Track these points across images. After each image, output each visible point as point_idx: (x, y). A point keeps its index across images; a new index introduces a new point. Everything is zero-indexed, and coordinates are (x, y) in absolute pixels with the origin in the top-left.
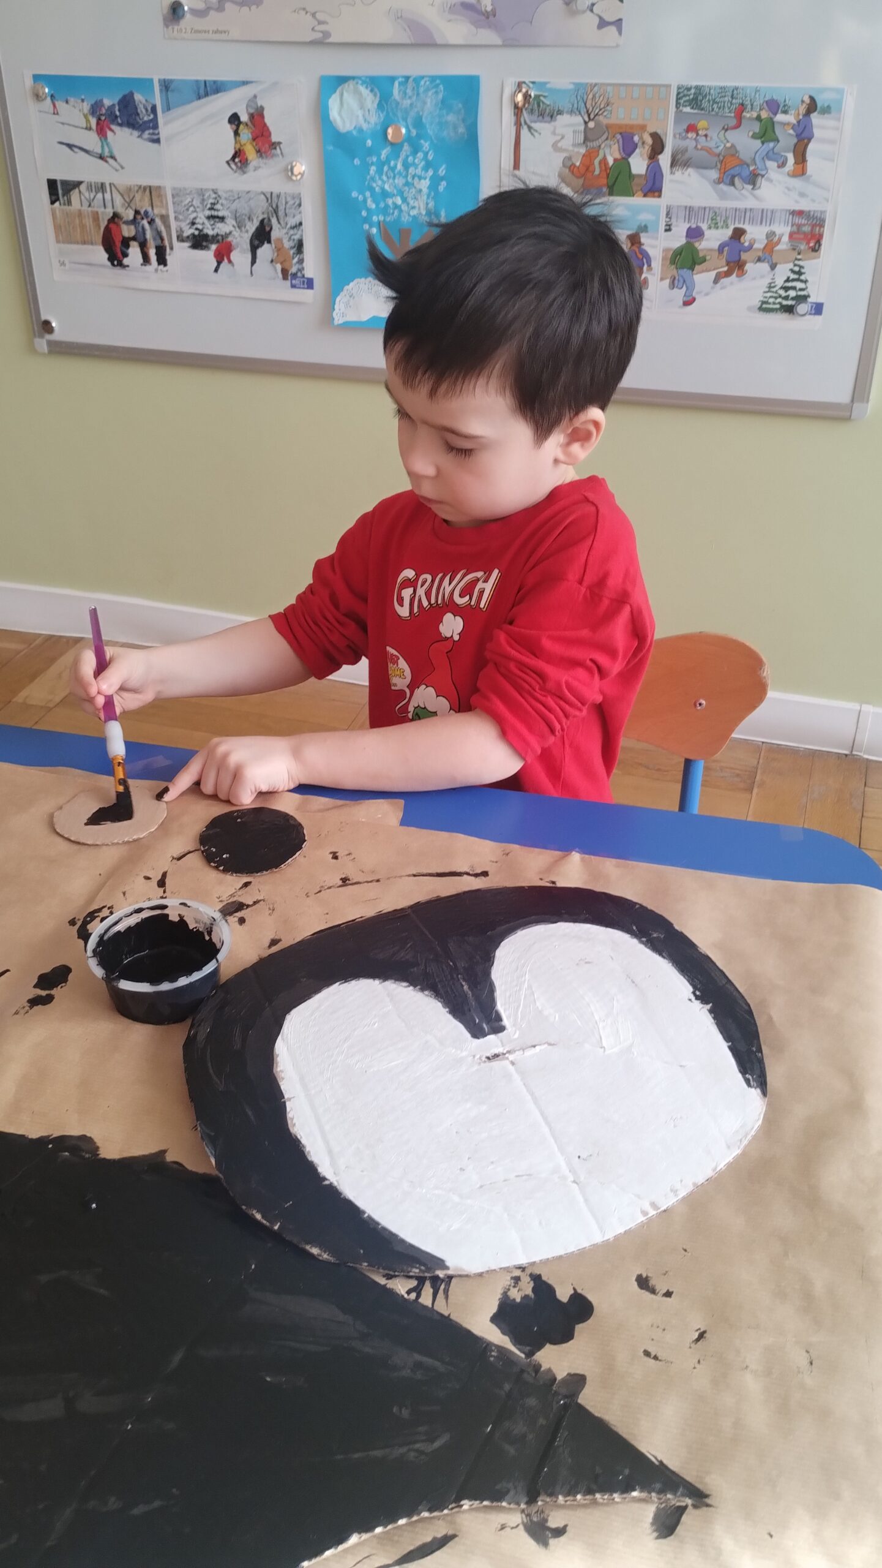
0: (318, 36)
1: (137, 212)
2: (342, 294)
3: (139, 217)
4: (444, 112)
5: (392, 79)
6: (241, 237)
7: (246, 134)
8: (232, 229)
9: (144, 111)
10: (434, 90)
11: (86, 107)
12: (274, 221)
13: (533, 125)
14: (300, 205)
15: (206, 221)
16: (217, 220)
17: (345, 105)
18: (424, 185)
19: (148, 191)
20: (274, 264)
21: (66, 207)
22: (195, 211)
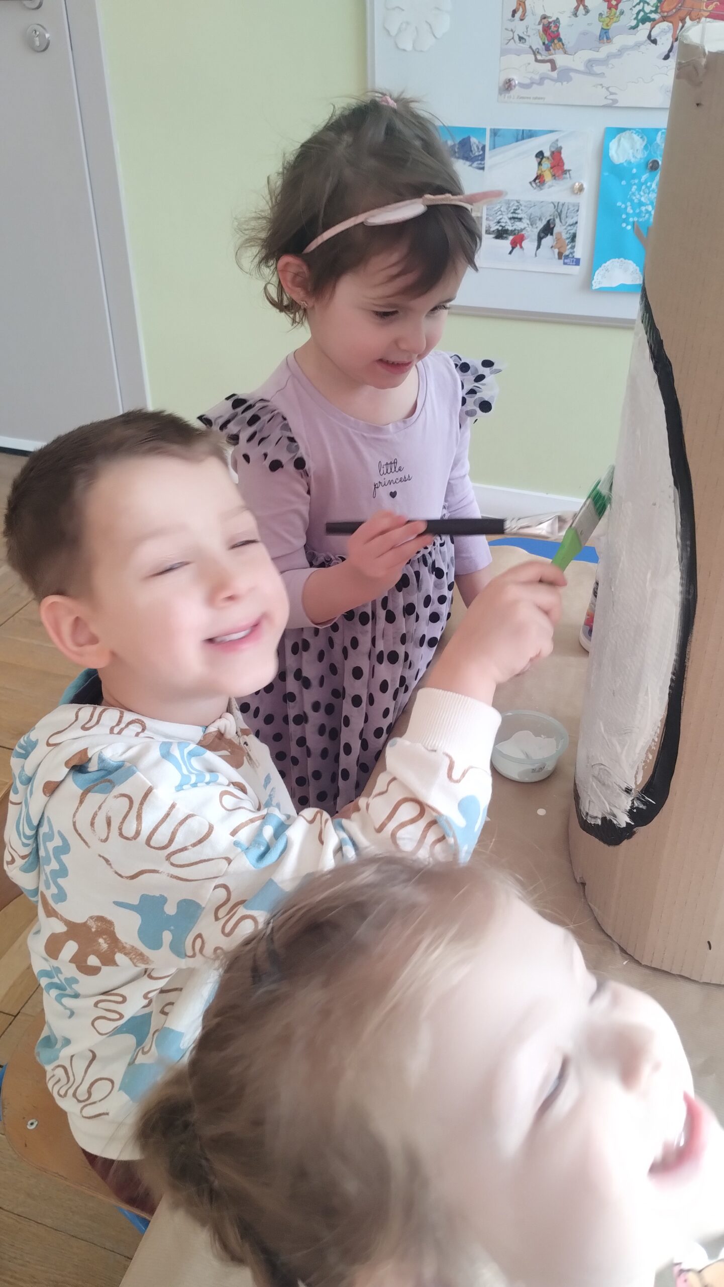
2: (600, 269)
5: (657, 130)
6: (532, 231)
7: (546, 164)
8: (527, 226)
9: (476, 149)
12: (557, 221)
14: (578, 211)
15: (508, 221)
16: (516, 220)
17: (621, 147)
20: (553, 248)
22: (502, 214)
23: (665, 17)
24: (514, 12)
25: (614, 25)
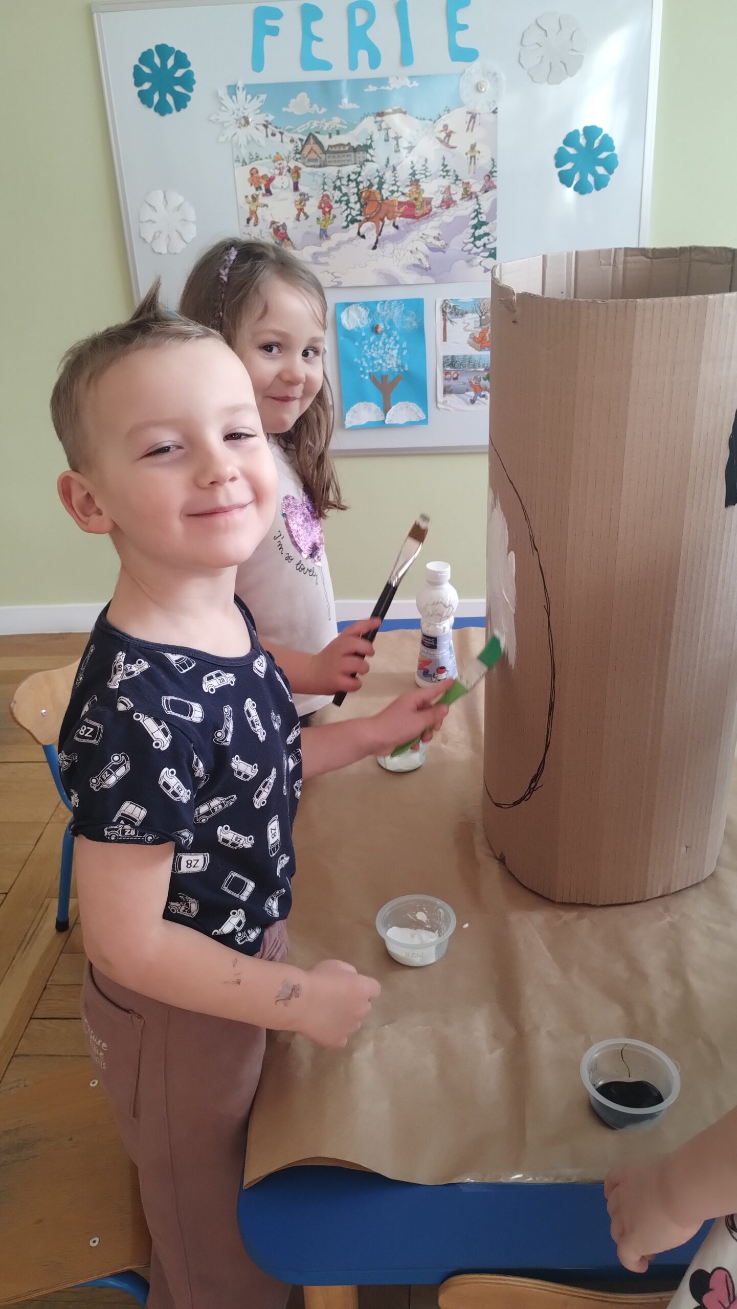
0: (334, 283)
2: (349, 411)
4: (404, 316)
5: (377, 303)
10: (399, 307)
13: (452, 320)
17: (350, 317)
18: (395, 352)
23: (369, 218)
24: (248, 220)
25: (330, 226)
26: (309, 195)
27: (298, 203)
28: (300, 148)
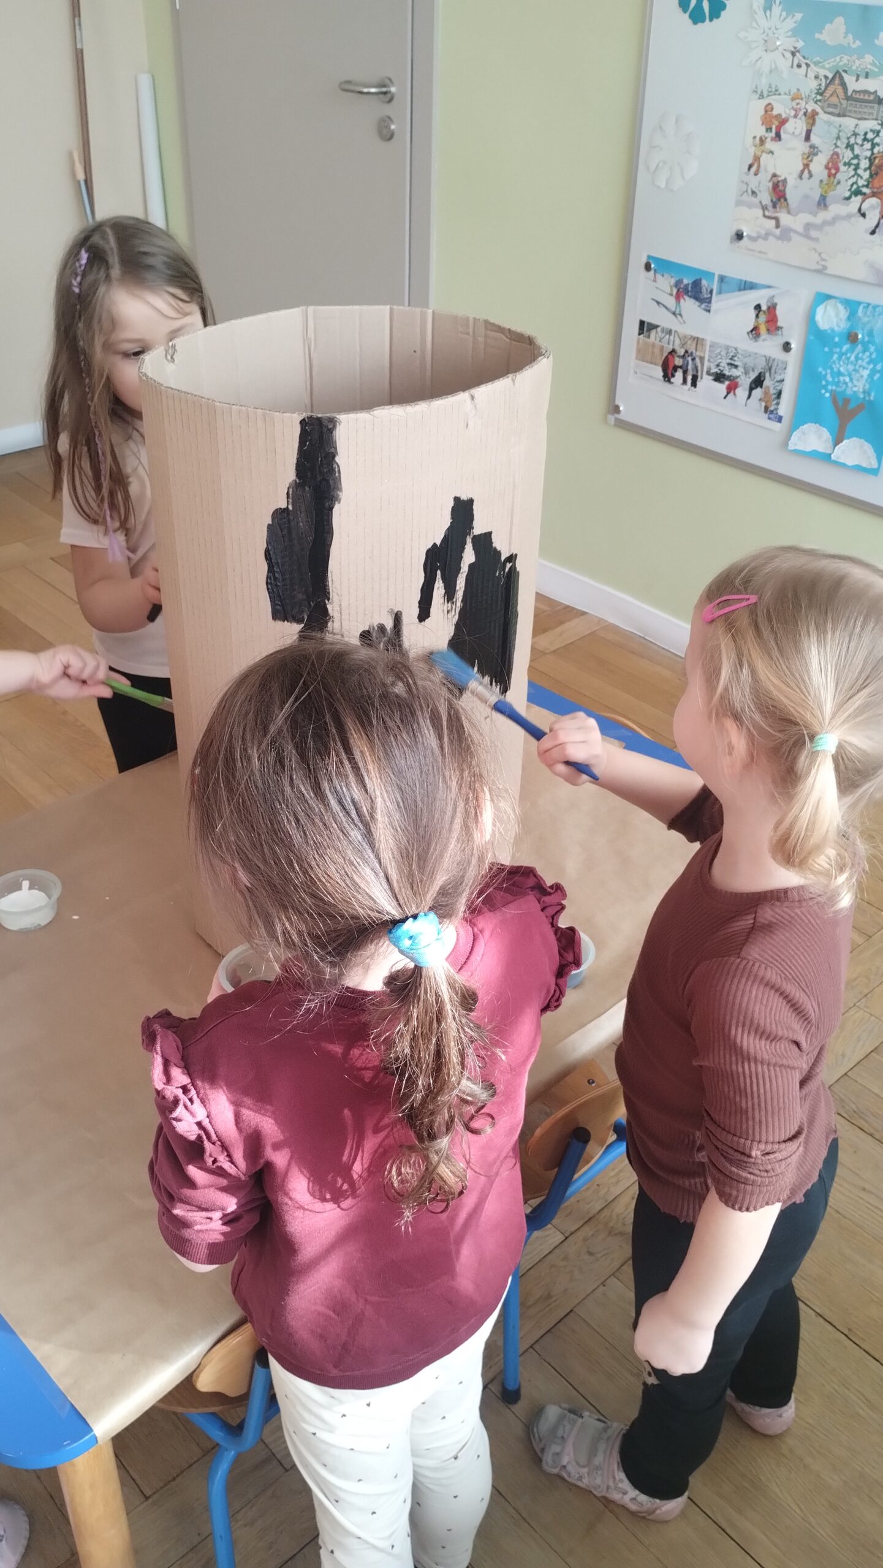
0: (820, 267)
1: (686, 352)
2: (798, 430)
3: (687, 355)
5: (859, 303)
7: (763, 318)
9: (705, 291)
11: (673, 281)
12: (767, 375)
14: (785, 369)
15: (726, 366)
17: (826, 314)
18: (866, 373)
19: (695, 341)
20: (761, 401)
21: (647, 340)
22: (721, 358)
23: (875, 193)
24: (750, 167)
25: (831, 193)
26: (820, 149)
27: (805, 157)
28: (823, 88)
